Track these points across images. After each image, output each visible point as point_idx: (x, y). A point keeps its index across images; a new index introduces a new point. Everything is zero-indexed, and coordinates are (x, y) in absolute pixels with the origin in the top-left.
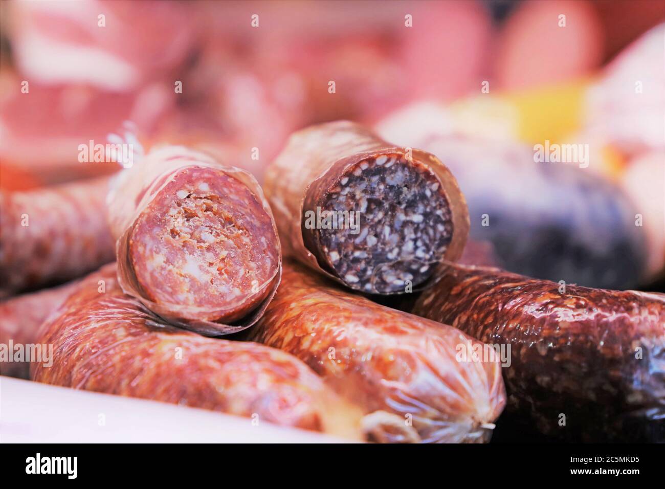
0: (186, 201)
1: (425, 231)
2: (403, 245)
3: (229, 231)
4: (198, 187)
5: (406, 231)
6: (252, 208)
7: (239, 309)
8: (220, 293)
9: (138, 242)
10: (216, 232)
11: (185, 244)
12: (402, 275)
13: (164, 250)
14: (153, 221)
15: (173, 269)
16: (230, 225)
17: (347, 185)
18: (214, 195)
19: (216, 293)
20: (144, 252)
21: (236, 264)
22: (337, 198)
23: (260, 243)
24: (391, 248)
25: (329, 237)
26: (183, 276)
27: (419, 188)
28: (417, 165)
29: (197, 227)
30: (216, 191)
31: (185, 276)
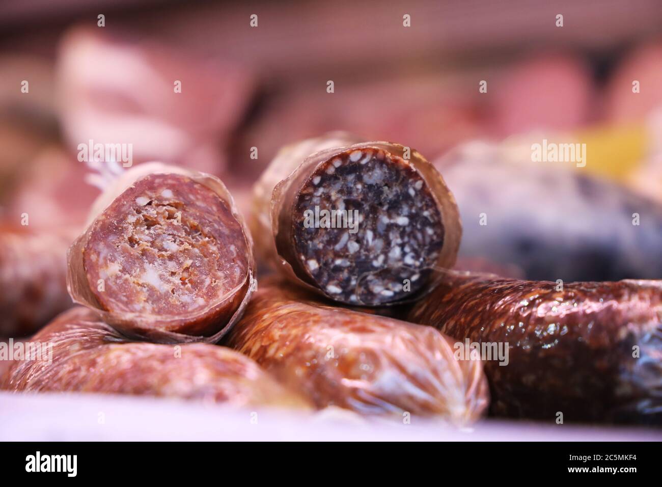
0: (147, 208)
1: (412, 235)
2: (389, 251)
3: (195, 240)
4: (160, 193)
5: (391, 236)
6: (220, 215)
7: (201, 319)
8: (182, 303)
9: (91, 249)
10: (180, 241)
11: (144, 253)
12: (390, 285)
13: (121, 259)
14: (108, 228)
15: (130, 278)
16: (196, 233)
17: (320, 185)
18: (178, 202)
19: (178, 303)
20: (97, 260)
21: (201, 273)
22: (311, 200)
23: (229, 251)
24: (376, 255)
25: (305, 243)
26: (141, 286)
27: (401, 187)
28: (396, 161)
29: (158, 235)
30: (181, 198)
31: (143, 285)
